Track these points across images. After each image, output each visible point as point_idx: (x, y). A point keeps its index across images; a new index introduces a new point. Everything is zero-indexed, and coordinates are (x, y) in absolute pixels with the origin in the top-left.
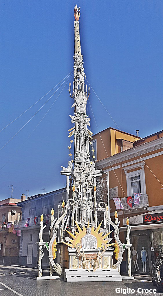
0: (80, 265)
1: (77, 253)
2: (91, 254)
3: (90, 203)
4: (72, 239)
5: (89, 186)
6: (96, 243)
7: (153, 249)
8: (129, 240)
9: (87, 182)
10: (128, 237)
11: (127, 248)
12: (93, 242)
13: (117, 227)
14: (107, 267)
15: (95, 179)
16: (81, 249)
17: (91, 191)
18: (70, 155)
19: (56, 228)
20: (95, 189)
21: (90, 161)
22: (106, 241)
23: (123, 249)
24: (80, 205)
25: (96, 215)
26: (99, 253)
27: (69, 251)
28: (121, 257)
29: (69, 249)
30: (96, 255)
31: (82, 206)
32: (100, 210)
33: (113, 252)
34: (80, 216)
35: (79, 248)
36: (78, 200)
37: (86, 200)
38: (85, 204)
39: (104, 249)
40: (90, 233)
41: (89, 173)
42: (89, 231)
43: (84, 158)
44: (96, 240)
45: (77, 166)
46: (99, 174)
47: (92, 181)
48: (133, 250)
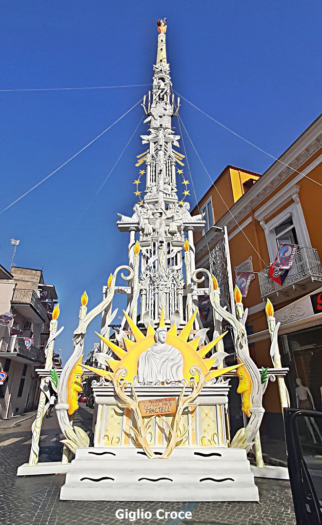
0: (128, 435)
1: (116, 396)
2: (160, 400)
3: (176, 277)
5: (175, 243)
6: (181, 368)
8: (278, 357)
9: (169, 235)
10: (274, 347)
11: (271, 379)
12: (172, 364)
13: (243, 324)
14: (213, 442)
15: (190, 233)
16: (129, 386)
17: (179, 252)
18: (138, 193)
19: (80, 333)
20: (187, 247)
21: (177, 197)
22: (211, 362)
23: (263, 382)
24: (152, 282)
25: (189, 301)
26: (183, 395)
27: (96, 392)
28: (260, 407)
29: (95, 384)
30: (174, 403)
31: (155, 284)
32: (202, 292)
33: (228, 391)
34: (153, 306)
35: (122, 382)
36: (148, 272)
37: (167, 271)
38: (162, 280)
39: (198, 383)
40: (162, 340)
41: (173, 217)
42: (161, 336)
43: (164, 193)
44: (181, 359)
45: (149, 208)
46: (199, 222)
47: (180, 233)
48: (298, 386)
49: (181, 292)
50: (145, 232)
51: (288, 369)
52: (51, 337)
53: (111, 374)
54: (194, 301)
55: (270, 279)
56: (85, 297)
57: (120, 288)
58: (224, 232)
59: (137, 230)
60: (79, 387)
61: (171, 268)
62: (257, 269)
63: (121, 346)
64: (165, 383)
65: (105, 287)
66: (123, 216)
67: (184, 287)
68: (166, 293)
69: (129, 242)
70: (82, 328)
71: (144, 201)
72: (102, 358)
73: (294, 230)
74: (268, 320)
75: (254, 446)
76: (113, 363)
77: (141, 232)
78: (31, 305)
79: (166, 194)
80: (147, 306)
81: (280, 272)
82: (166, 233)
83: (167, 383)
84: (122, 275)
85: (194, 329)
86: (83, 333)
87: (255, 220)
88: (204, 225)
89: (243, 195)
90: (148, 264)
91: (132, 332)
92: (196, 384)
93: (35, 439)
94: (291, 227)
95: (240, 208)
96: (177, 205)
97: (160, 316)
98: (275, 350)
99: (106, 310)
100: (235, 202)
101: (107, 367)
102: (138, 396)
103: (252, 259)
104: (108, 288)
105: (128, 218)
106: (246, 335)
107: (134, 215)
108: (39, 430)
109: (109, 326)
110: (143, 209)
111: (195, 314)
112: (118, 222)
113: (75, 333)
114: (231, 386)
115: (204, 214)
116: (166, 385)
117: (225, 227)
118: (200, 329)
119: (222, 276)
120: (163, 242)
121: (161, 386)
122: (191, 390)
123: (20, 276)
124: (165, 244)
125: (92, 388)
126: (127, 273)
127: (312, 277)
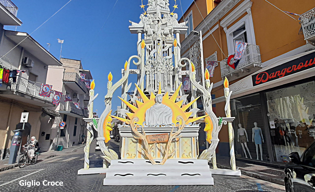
0: (141, 153)
1: (133, 133)
2: (159, 135)
3: (168, 63)
4: (132, 112)
5: (167, 41)
6: (171, 117)
7: (273, 125)
8: (229, 111)
9: (164, 36)
10: (227, 105)
11: (224, 123)
12: (165, 115)
13: (209, 92)
14: (189, 156)
15: (178, 35)
16: (140, 127)
17: (170, 47)
18: (142, 6)
19: (108, 97)
20: (175, 44)
21: (169, 10)
22: (189, 114)
23: (219, 125)
24: (153, 67)
25: (177, 79)
26: (172, 132)
27: (120, 130)
28: (217, 138)
29: (119, 126)
30: (167, 136)
31: (155, 67)
32: (184, 73)
33: (199, 130)
34: (153, 81)
35: (136, 125)
36: (150, 60)
37: (163, 60)
38: (159, 65)
39: (181, 125)
40: (160, 101)
41: (166, 24)
42: (159, 99)
43: (160, 6)
44: (171, 113)
45: (150, 17)
46: (183, 27)
47: (171, 34)
48: (239, 128)
49: (172, 73)
50: (148, 34)
51: (234, 118)
52: (91, 100)
53: (129, 120)
54: (179, 78)
55: (228, 65)
56: (110, 76)
57: (133, 70)
58: (200, 35)
59: (143, 32)
60: (110, 128)
61: (165, 57)
62: (220, 59)
63: (135, 105)
64: (162, 126)
65: (123, 70)
66: (133, 23)
67: (173, 70)
68: (162, 73)
69: (137, 41)
70: (110, 95)
71: (147, 12)
72: (123, 112)
73: (245, 33)
74: (225, 90)
75: (212, 159)
76: (130, 115)
77: (145, 34)
78: (76, 82)
79: (162, 7)
80: (150, 81)
81: (234, 61)
82: (162, 34)
83: (163, 126)
84: (134, 61)
85: (179, 95)
86: (111, 97)
87: (221, 27)
88: (186, 29)
89: (213, 9)
90: (150, 55)
91: (141, 97)
92: (180, 126)
93: (87, 156)
94: (244, 31)
95: (211, 18)
96: (169, 15)
97: (158, 87)
98: (228, 107)
99: (124, 84)
100: (208, 14)
101: (126, 117)
102: (146, 133)
103: (217, 53)
104: (125, 70)
105: (136, 24)
106: (211, 99)
107: (140, 22)
108: (88, 151)
109: (126, 93)
110: (146, 17)
111: (180, 86)
112: (130, 27)
113: (106, 97)
114: (200, 127)
115: (187, 22)
116: (162, 127)
117: (201, 31)
118: (183, 95)
119: (197, 64)
120: (160, 41)
121: (159, 127)
122: (177, 129)
123: (67, 64)
124: (161, 42)
125: (118, 128)
126: (137, 60)
127: (254, 64)
